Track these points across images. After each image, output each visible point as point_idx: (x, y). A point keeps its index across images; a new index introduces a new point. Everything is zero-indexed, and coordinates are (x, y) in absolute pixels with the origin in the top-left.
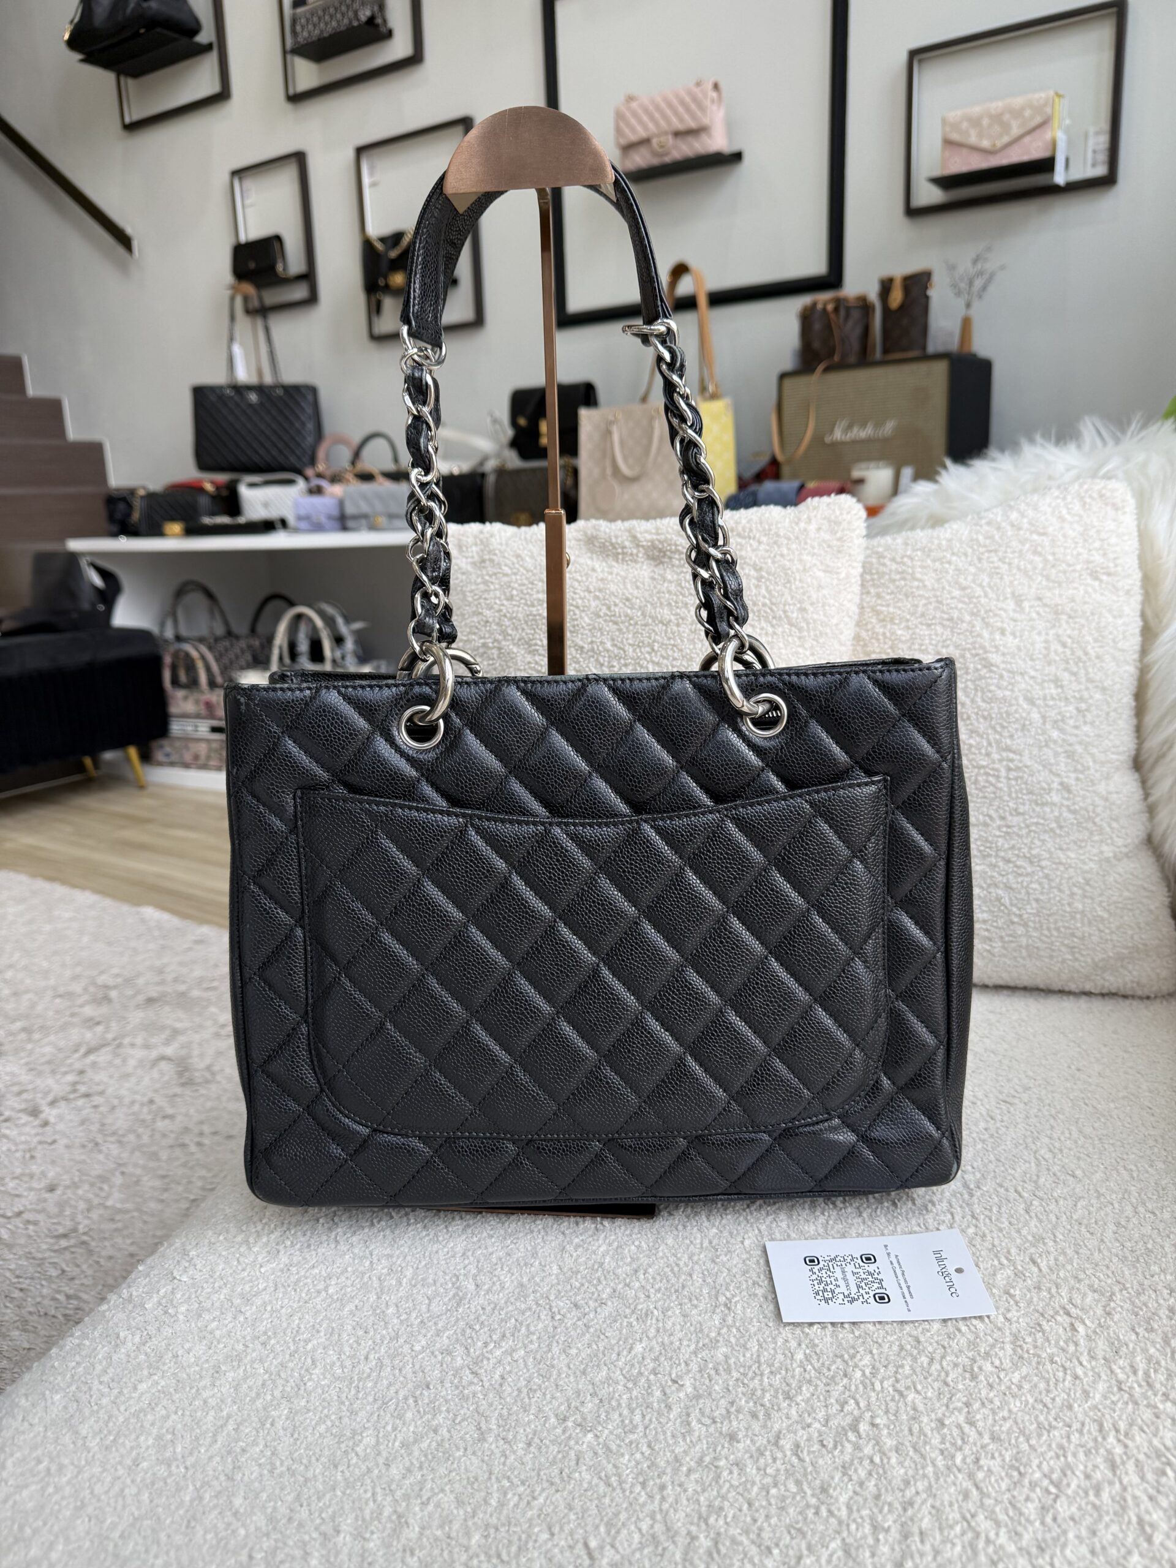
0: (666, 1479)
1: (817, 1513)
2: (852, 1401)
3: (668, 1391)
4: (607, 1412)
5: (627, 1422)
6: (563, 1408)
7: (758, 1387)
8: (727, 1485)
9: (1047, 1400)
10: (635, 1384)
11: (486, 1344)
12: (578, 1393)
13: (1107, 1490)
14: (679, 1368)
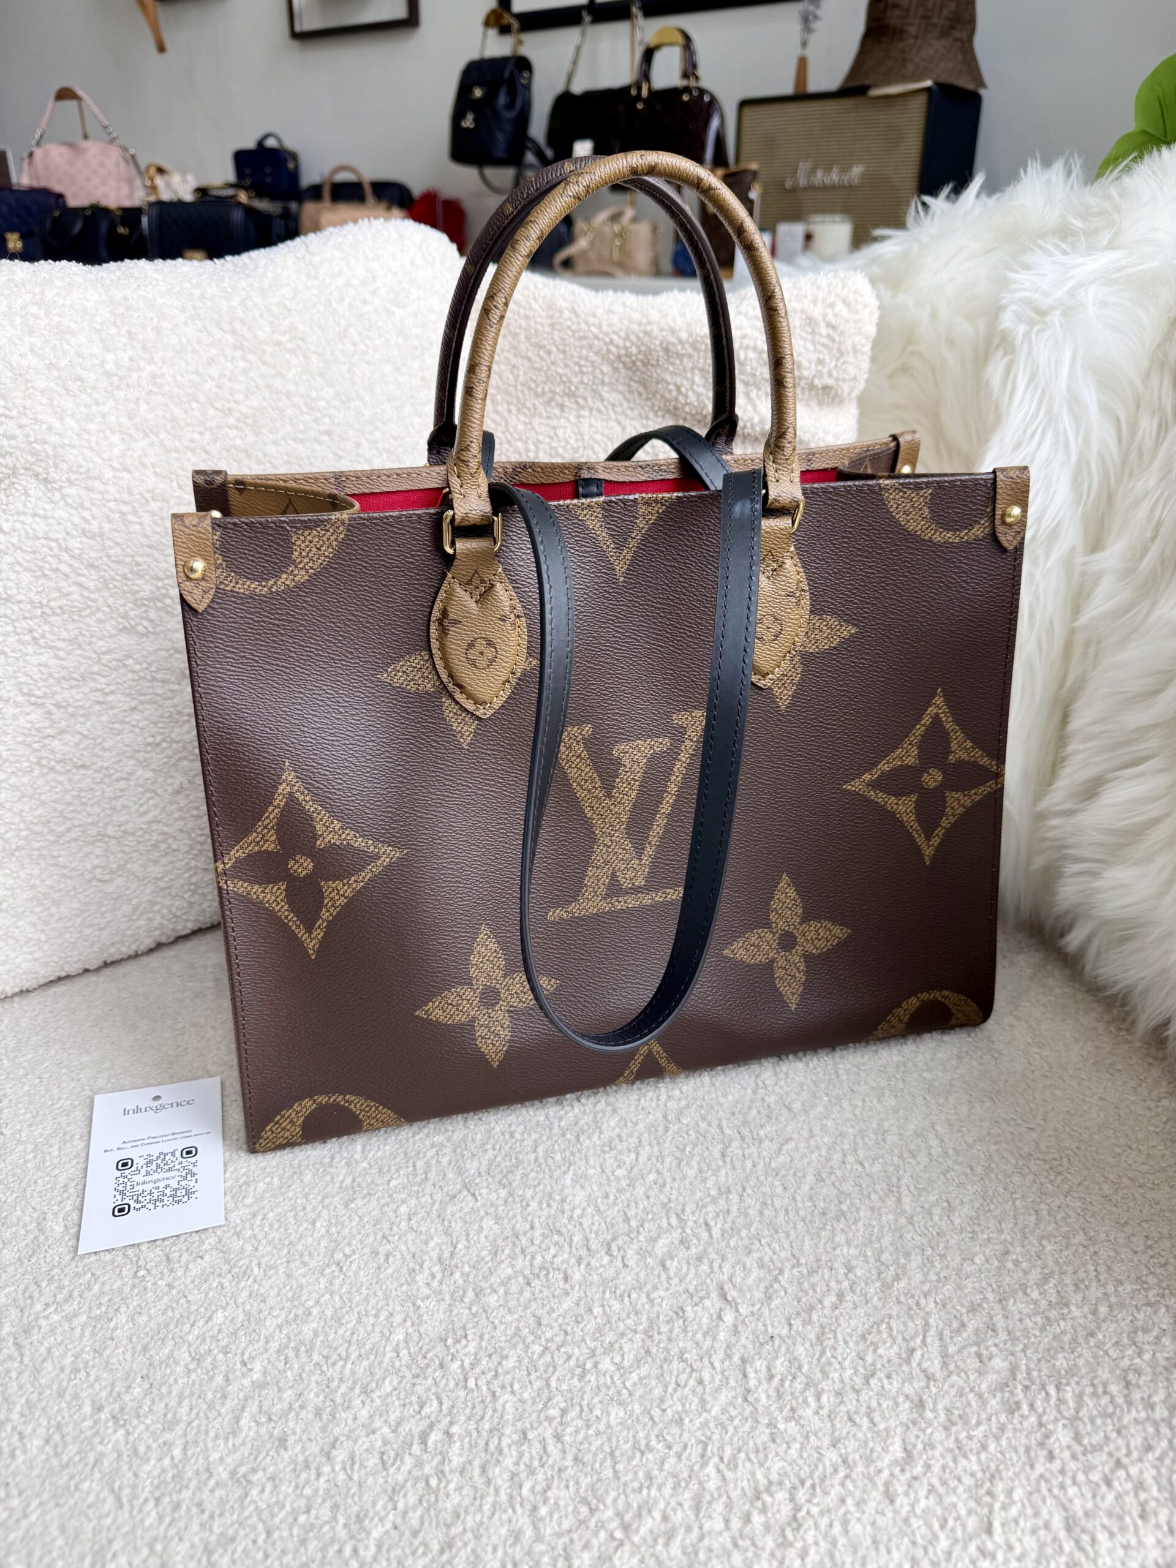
0: (186, 1494)
1: (340, 1551)
2: (435, 1403)
3: (231, 1377)
4: (153, 1401)
5: (170, 1416)
6: (104, 1394)
7: (337, 1376)
8: (252, 1507)
9: (656, 1412)
10: (198, 1365)
11: (47, 1305)
12: (128, 1374)
13: (680, 1538)
14: (256, 1346)
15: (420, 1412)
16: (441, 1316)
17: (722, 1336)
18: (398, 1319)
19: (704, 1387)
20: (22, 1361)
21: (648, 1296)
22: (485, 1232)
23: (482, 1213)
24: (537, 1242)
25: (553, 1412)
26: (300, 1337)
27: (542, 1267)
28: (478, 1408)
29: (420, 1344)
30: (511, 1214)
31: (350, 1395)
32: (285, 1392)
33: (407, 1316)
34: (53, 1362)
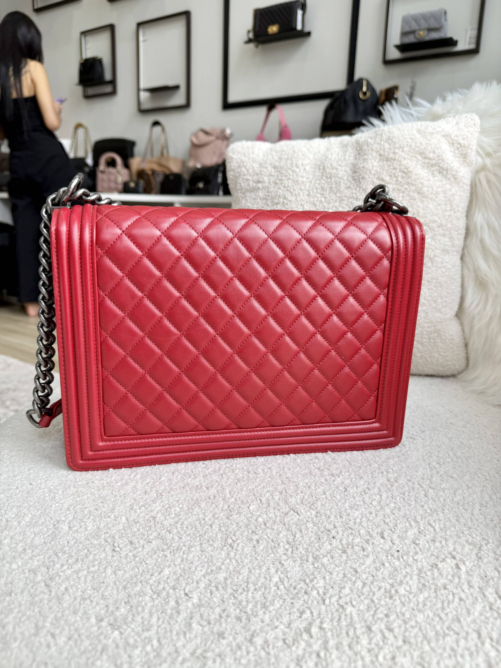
2: (308, 611)
3: (180, 602)
4: (133, 615)
5: (146, 622)
6: (102, 612)
7: (244, 600)
10: (158, 595)
11: (62, 565)
12: (116, 601)
14: (192, 586)
15: (301, 617)
16: (298, 569)
17: (463, 576)
18: (273, 570)
19: (465, 602)
20: (50, 595)
21: (413, 557)
22: (310, 530)
23: (305, 521)
24: (341, 533)
25: (380, 616)
26: (217, 580)
27: (348, 544)
28: (336, 614)
29: (290, 583)
30: (321, 521)
31: (255, 609)
32: (214, 608)
33: (278, 569)
34: (69, 595)
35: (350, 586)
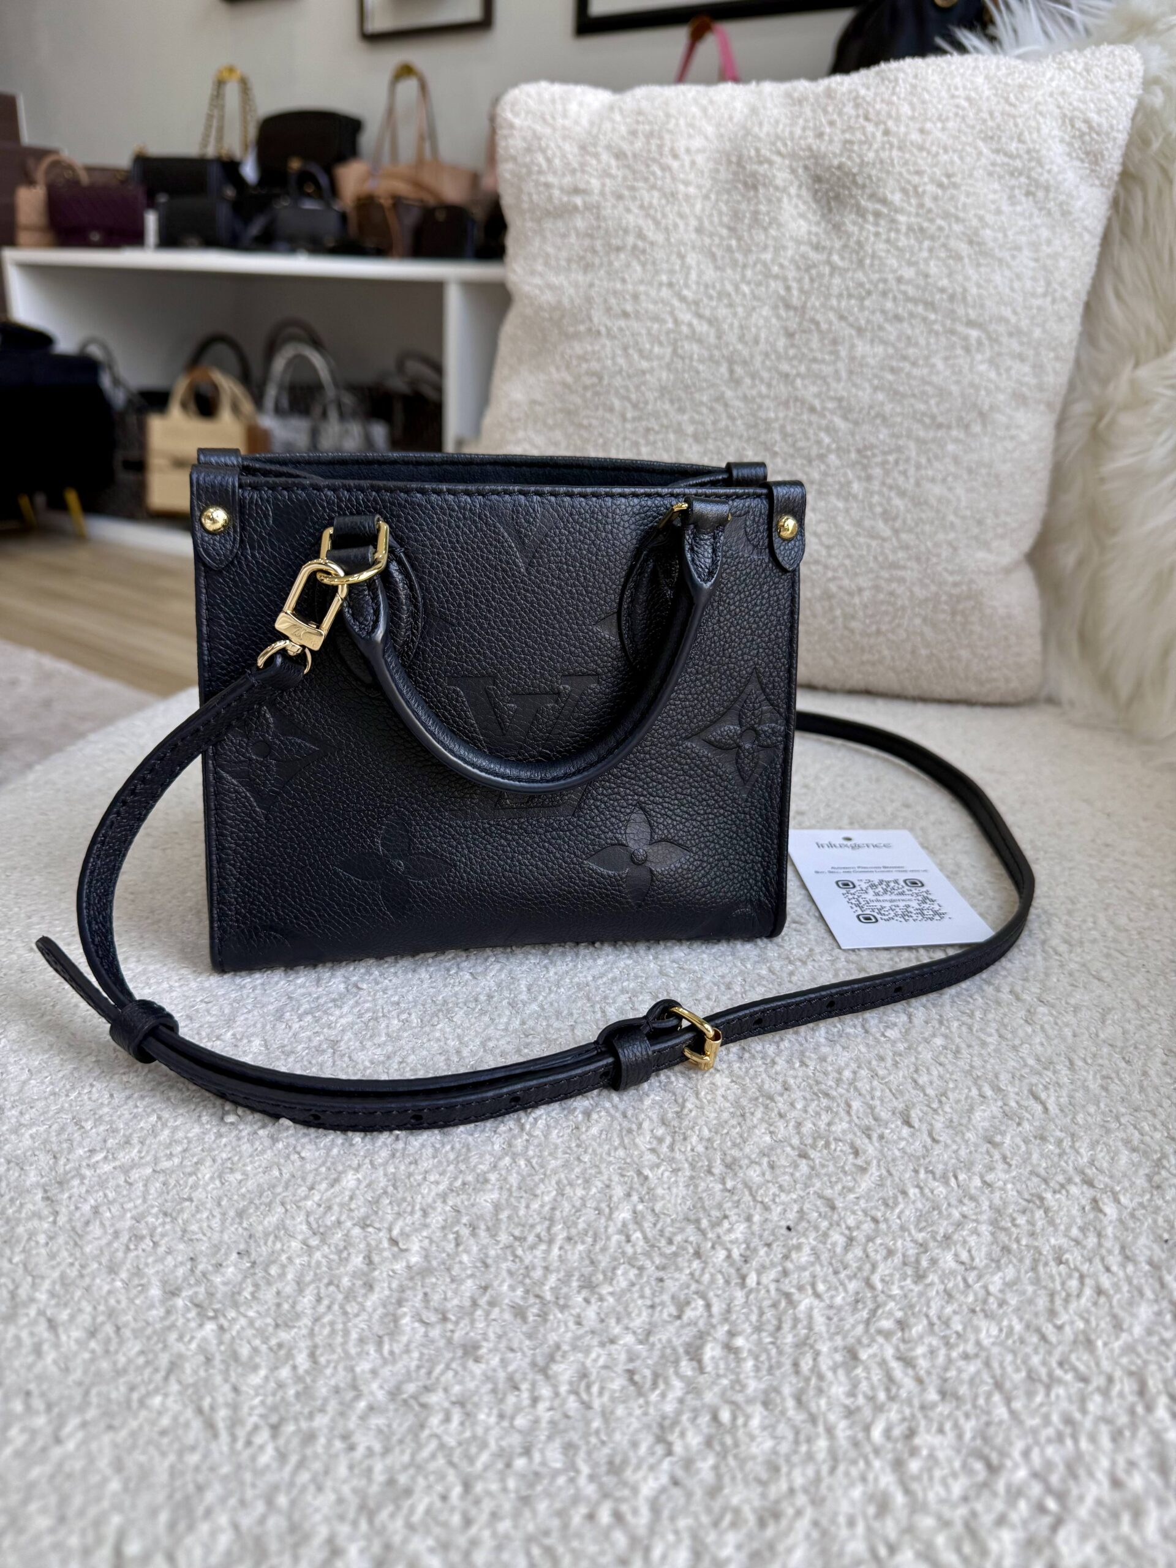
15: (679, 1317)
16: (681, 1190)
17: (1110, 1231)
19: (1109, 1298)
20: (55, 1222)
21: (982, 1177)
22: (721, 1091)
24: (799, 1106)
25: (887, 1324)
26: (475, 1210)
27: (817, 1136)
28: (769, 1314)
29: (659, 1226)
30: (752, 1072)
31: (565, 1290)
32: (462, 1282)
33: (631, 1188)
34: (102, 1225)
35: (814, 1243)
